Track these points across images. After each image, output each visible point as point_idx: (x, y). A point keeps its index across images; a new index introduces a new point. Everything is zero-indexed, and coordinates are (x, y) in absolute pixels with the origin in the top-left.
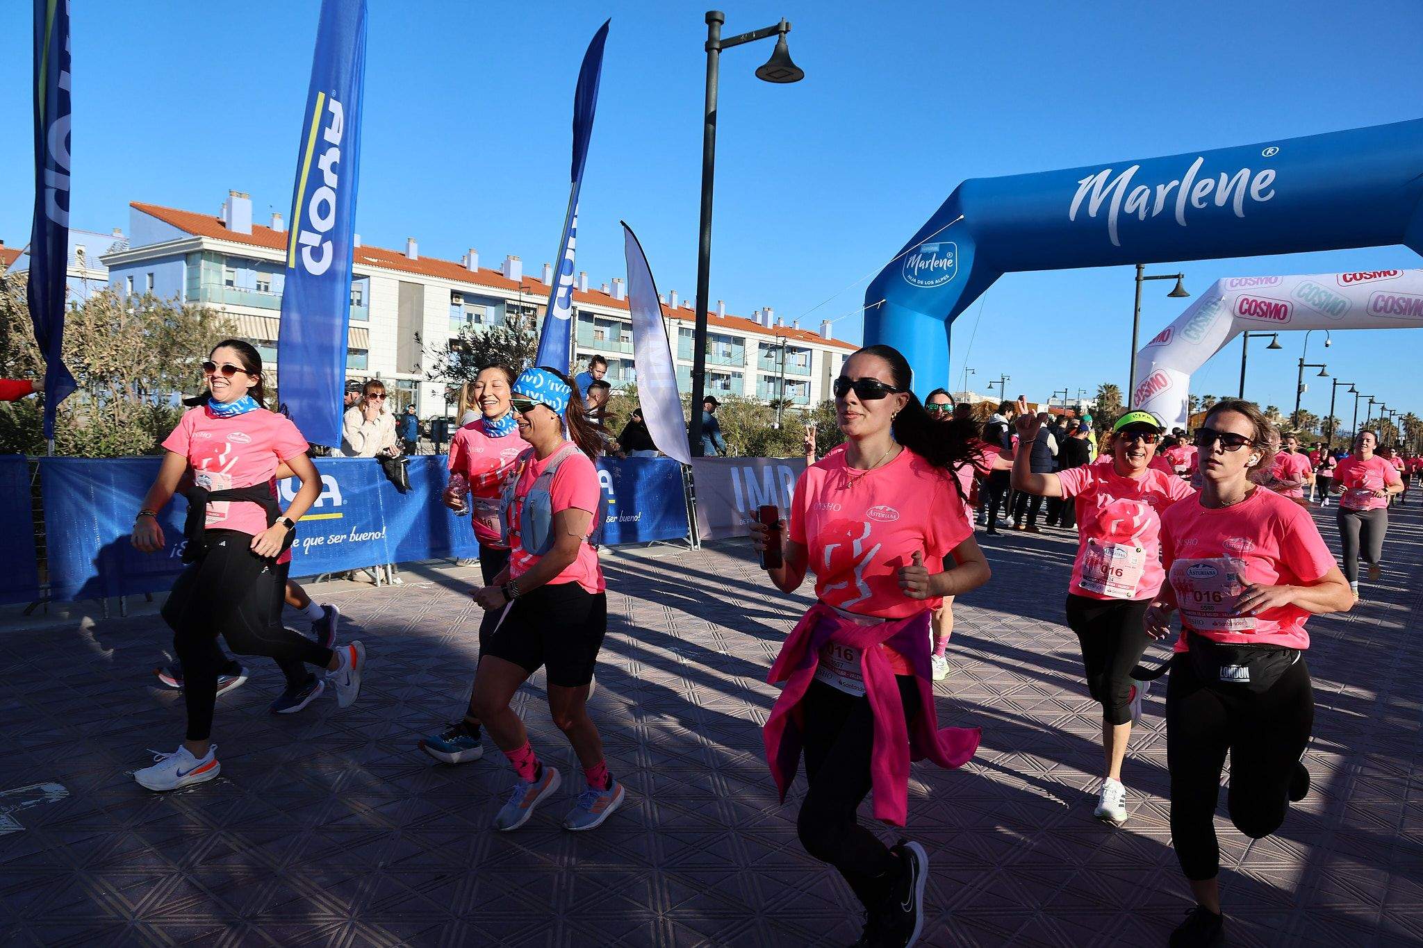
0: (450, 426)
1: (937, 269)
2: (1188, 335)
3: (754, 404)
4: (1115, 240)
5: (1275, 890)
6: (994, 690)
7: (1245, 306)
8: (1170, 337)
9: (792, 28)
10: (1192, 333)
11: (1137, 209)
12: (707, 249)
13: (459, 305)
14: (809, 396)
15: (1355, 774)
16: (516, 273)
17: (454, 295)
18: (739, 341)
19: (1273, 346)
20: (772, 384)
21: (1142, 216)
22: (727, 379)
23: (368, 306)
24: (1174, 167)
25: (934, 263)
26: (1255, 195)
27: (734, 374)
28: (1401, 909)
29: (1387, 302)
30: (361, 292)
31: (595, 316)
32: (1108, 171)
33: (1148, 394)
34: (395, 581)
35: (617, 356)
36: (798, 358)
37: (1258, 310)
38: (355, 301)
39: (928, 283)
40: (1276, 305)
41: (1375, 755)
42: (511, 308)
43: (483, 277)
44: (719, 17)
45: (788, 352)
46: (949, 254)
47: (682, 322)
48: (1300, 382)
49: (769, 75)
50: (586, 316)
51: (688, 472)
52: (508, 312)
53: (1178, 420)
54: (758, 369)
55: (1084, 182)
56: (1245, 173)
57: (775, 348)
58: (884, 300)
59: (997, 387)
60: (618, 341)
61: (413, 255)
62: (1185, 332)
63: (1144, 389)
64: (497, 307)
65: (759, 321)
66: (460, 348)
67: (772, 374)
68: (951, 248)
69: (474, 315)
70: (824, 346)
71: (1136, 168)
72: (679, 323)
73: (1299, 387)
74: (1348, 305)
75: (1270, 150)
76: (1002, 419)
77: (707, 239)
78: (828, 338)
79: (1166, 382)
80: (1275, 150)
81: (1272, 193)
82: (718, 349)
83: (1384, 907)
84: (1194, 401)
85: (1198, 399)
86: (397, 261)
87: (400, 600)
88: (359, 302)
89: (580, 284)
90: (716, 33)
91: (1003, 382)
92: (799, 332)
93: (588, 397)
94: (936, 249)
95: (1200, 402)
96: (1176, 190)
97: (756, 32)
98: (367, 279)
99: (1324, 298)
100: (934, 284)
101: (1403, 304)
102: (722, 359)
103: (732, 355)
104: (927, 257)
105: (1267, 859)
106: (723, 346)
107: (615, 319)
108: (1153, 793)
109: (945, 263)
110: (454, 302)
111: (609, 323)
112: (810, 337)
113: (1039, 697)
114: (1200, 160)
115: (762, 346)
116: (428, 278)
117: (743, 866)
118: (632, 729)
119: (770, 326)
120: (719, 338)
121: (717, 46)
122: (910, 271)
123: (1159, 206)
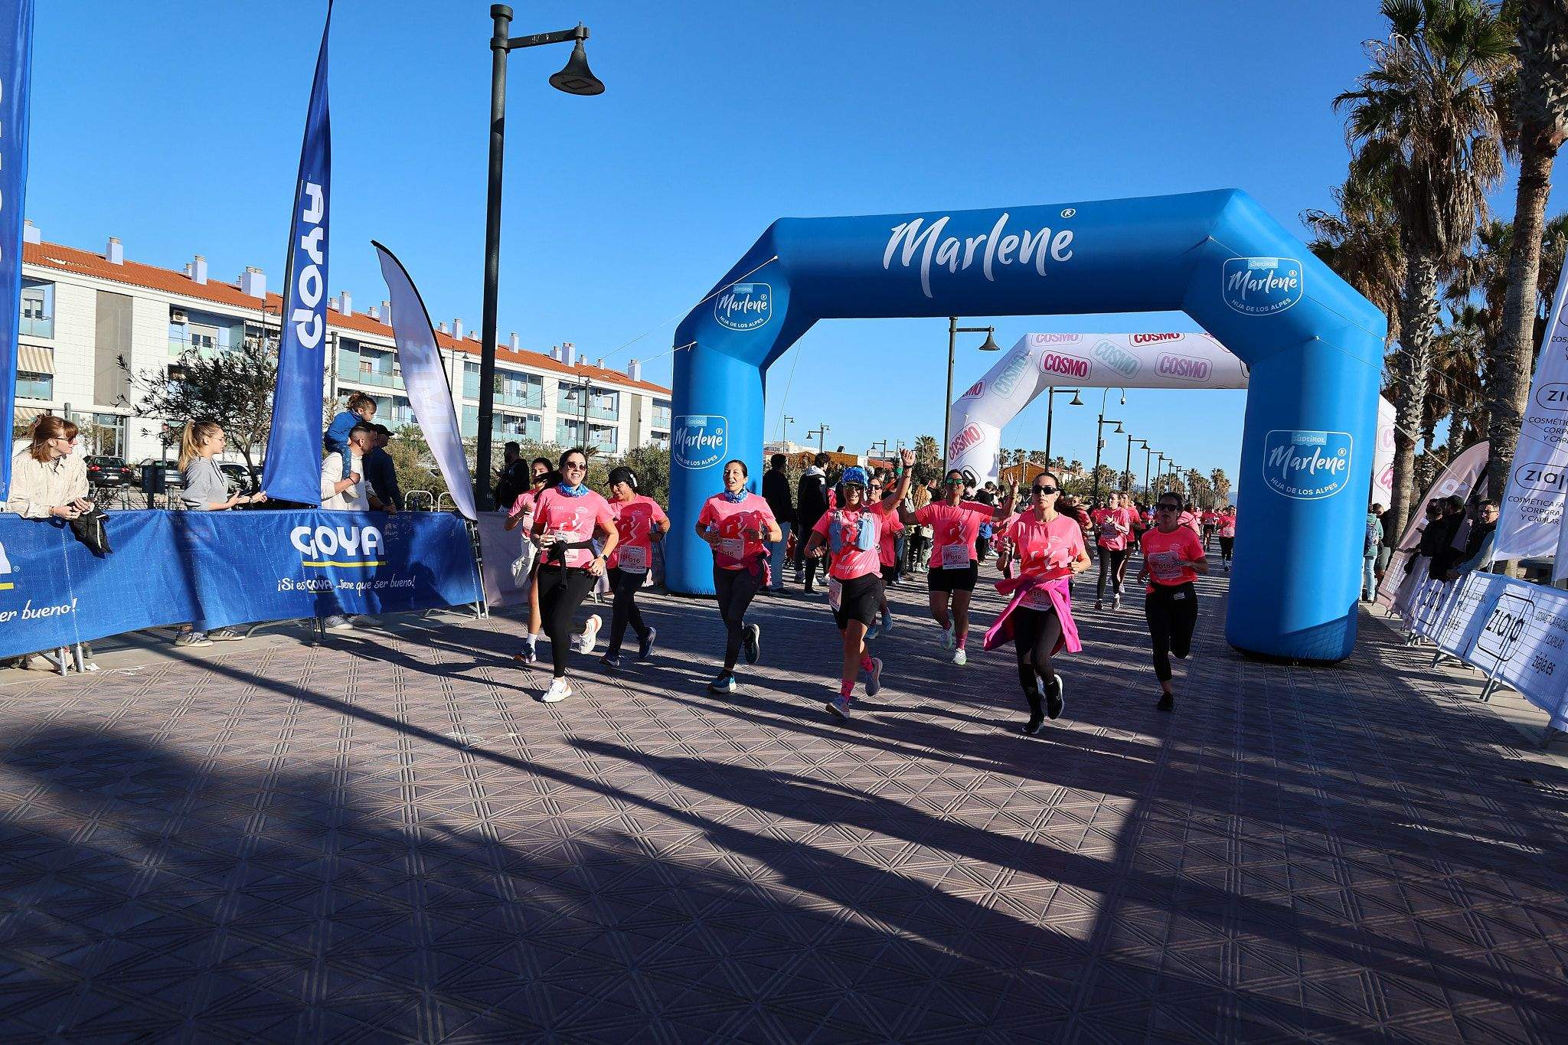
0: (168, 472)
1: (751, 311)
2: (1000, 390)
3: (554, 451)
4: (928, 293)
5: (1072, 941)
6: (809, 759)
7: (1050, 362)
8: (982, 390)
9: (590, 33)
10: (1002, 387)
11: (948, 262)
12: (494, 275)
13: (182, 324)
14: (616, 444)
15: (1143, 819)
16: (259, 288)
17: (175, 311)
18: (536, 380)
19: (1075, 402)
20: (574, 429)
21: (953, 268)
22: (522, 422)
23: (53, 320)
24: (981, 222)
25: (747, 305)
26: (1056, 256)
27: (530, 417)
28: (1180, 947)
29: (1171, 366)
30: (41, 301)
31: (361, 344)
32: (921, 220)
33: (962, 447)
34: (87, 667)
35: (389, 392)
36: (600, 402)
37: (1061, 367)
38: (33, 313)
39: (742, 326)
40: (1078, 362)
41: (1160, 800)
42: (252, 331)
43: (212, 291)
44: (507, 13)
45: (592, 394)
46: (764, 297)
47: (468, 355)
48: (1100, 438)
49: (564, 84)
50: (350, 344)
51: (473, 529)
52: (247, 335)
53: (990, 474)
54: (558, 411)
55: (897, 230)
56: (1046, 232)
57: (578, 388)
58: (695, 342)
59: (816, 437)
60: (390, 374)
61: (117, 258)
62: (997, 388)
63: (959, 441)
64: (232, 329)
65: (559, 357)
66: (183, 376)
67: (574, 418)
68: (766, 290)
69: (201, 338)
70: (632, 388)
71: (946, 219)
72: (465, 357)
73: (1099, 442)
74: (1139, 366)
75: (1068, 212)
76: (820, 471)
77: (494, 263)
78: (637, 378)
79: (978, 434)
80: (1072, 212)
81: (1070, 254)
82: (511, 388)
83: (1166, 946)
84: (1006, 455)
85: (1010, 453)
86: (94, 265)
87: (95, 691)
88: (39, 314)
89: (342, 305)
90: (503, 29)
91: (822, 432)
92: (606, 372)
93: (349, 441)
94: (750, 290)
95: (1012, 455)
96: (984, 244)
97: (550, 34)
98: (51, 285)
99: (1118, 357)
100: (748, 328)
101: (1185, 366)
102: (516, 399)
103: (528, 396)
104: (740, 298)
105: (1068, 911)
106: (517, 385)
107: (386, 349)
108: (964, 854)
109: (759, 306)
110: (175, 319)
111: (378, 354)
112: (616, 377)
113: (854, 763)
114: (1006, 217)
115: (562, 385)
116: (138, 288)
117: (532, 978)
118: (401, 831)
119: (571, 364)
120: (512, 375)
121: (505, 44)
122: (723, 312)
123: (968, 260)
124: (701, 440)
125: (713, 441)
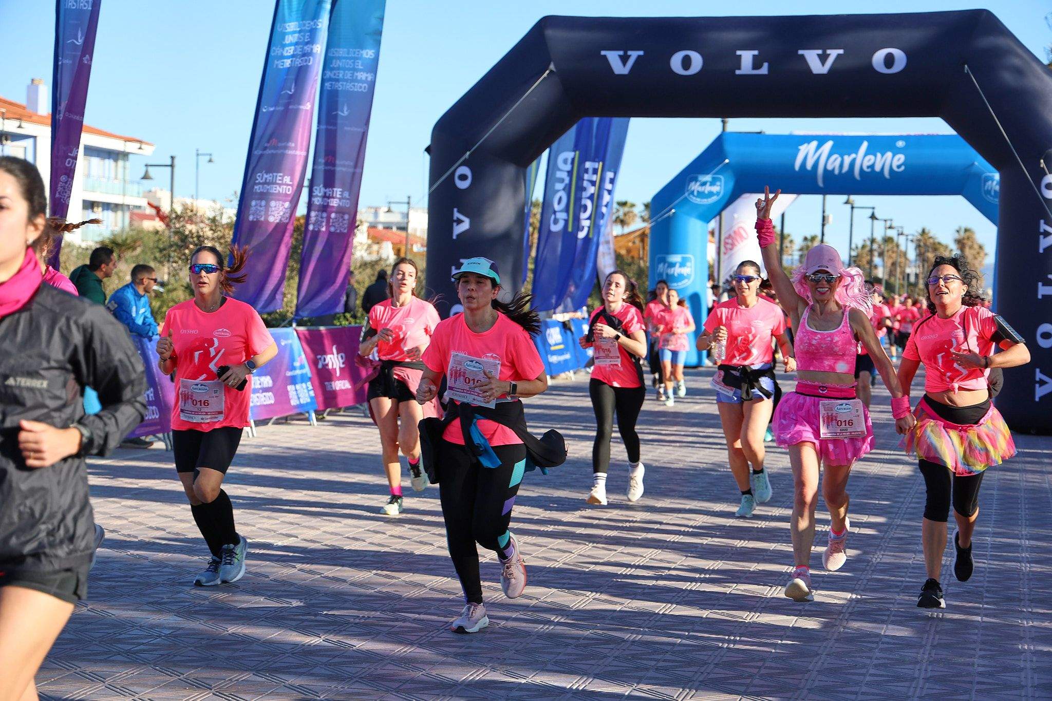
1: (709, 191)
4: (821, 184)
11: (833, 170)
21: (837, 172)
25: (708, 188)
26: (895, 168)
32: (814, 144)
39: (704, 200)
46: (718, 183)
55: (803, 146)
56: (889, 155)
58: (673, 211)
68: (720, 180)
71: (832, 141)
75: (900, 142)
81: (903, 168)
94: (710, 179)
96: (854, 160)
100: (708, 201)
104: (704, 184)
109: (715, 189)
114: (866, 142)
122: (692, 193)
123: (846, 168)
124: (677, 271)
125: (685, 271)
